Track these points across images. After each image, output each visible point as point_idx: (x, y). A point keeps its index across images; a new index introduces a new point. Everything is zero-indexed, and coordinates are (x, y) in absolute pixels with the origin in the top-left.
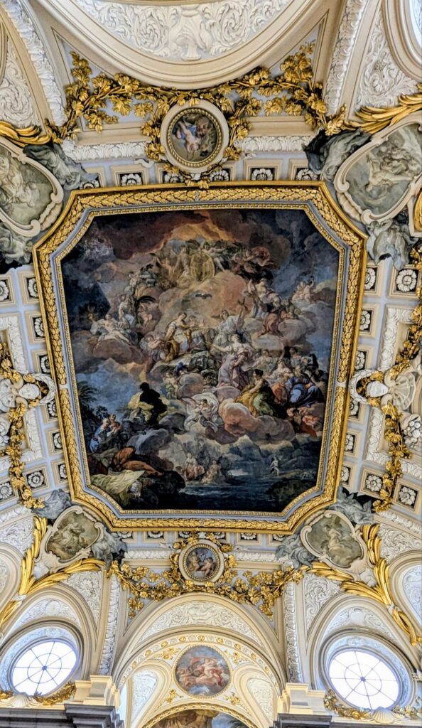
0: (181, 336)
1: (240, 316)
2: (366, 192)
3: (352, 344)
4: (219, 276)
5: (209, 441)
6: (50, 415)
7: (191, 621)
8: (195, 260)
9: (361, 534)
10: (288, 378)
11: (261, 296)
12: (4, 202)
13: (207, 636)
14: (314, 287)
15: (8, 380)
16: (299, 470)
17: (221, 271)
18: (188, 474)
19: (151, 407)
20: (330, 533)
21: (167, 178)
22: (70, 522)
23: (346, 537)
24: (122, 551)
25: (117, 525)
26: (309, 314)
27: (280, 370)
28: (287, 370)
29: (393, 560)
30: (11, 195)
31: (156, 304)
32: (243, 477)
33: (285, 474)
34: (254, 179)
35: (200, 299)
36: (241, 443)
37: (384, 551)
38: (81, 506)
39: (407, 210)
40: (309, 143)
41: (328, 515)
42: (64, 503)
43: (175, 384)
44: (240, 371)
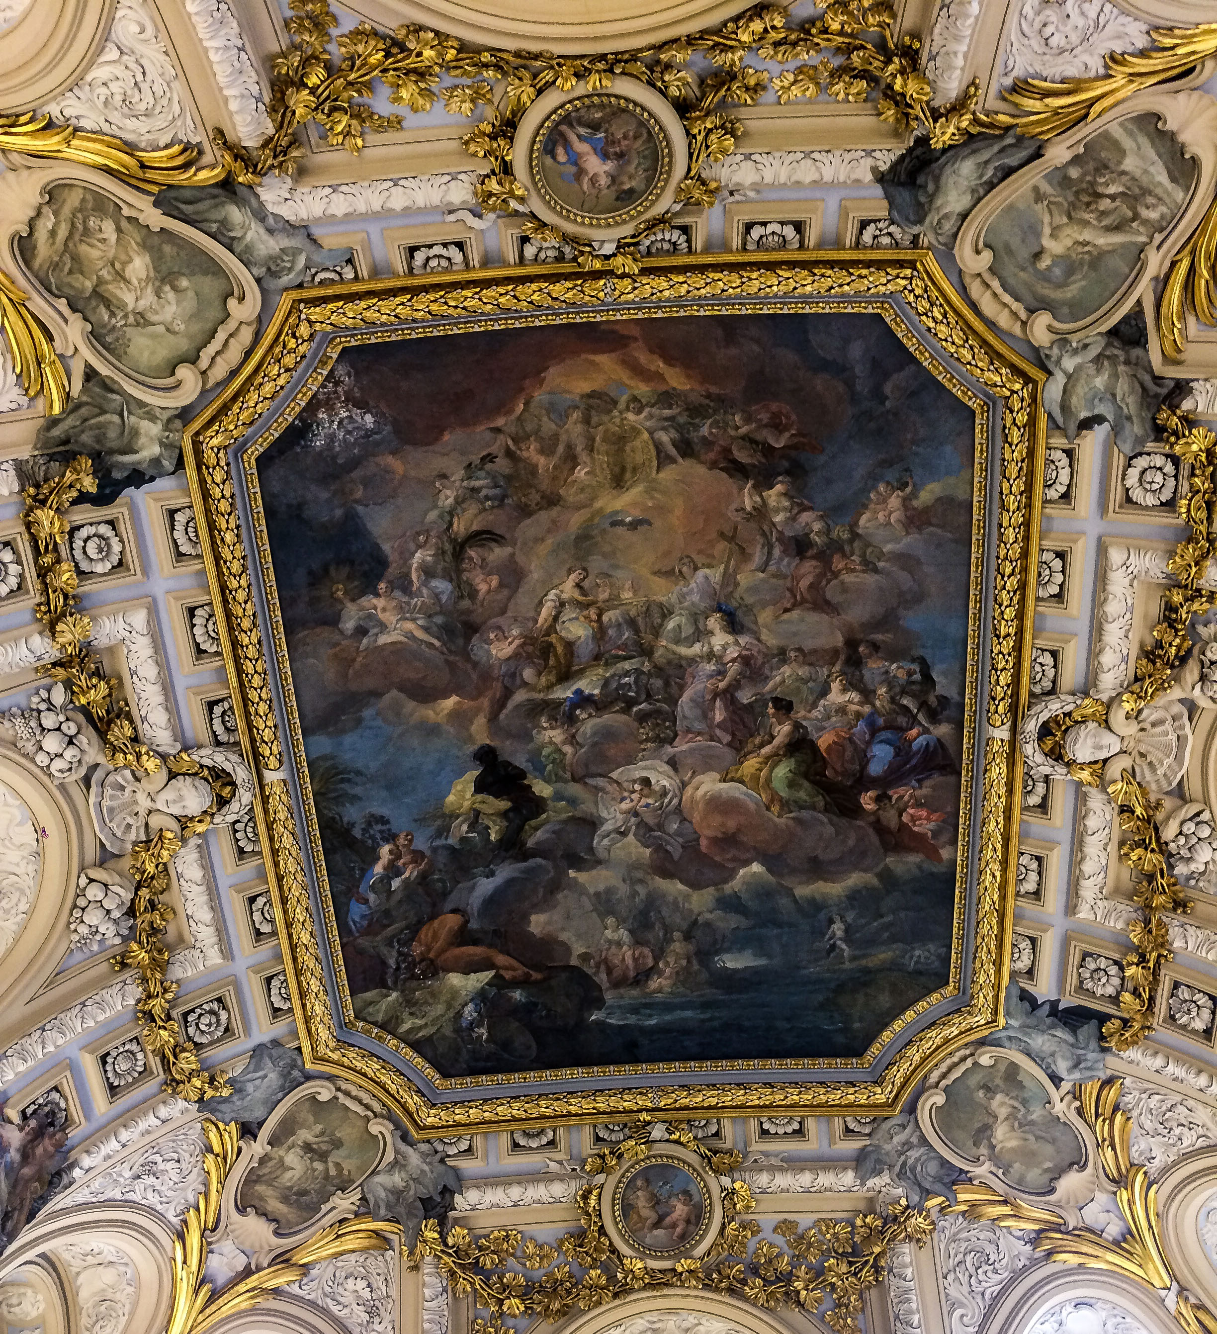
0: (576, 623)
1: (726, 569)
2: (1037, 271)
3: (1020, 632)
4: (668, 475)
5: (662, 884)
6: (241, 851)
9: (1077, 1104)
10: (858, 715)
11: (778, 518)
12: (104, 327)
14: (914, 495)
15: (127, 773)
16: (901, 945)
17: (673, 461)
18: (609, 972)
19: (504, 805)
20: (995, 1104)
21: (530, 251)
22: (302, 1125)
23: (1037, 1114)
24: (447, 1192)
25: (429, 1121)
26: (904, 560)
27: (836, 696)
28: (854, 696)
29: (1166, 1170)
30: (123, 307)
31: (509, 550)
32: (754, 971)
33: (864, 956)
34: (751, 247)
35: (620, 530)
36: (744, 883)
37: (1140, 1147)
38: (331, 1078)
39: (1141, 312)
40: (889, 164)
41: (985, 1060)
42: (285, 1075)
43: (564, 743)
44: (732, 703)
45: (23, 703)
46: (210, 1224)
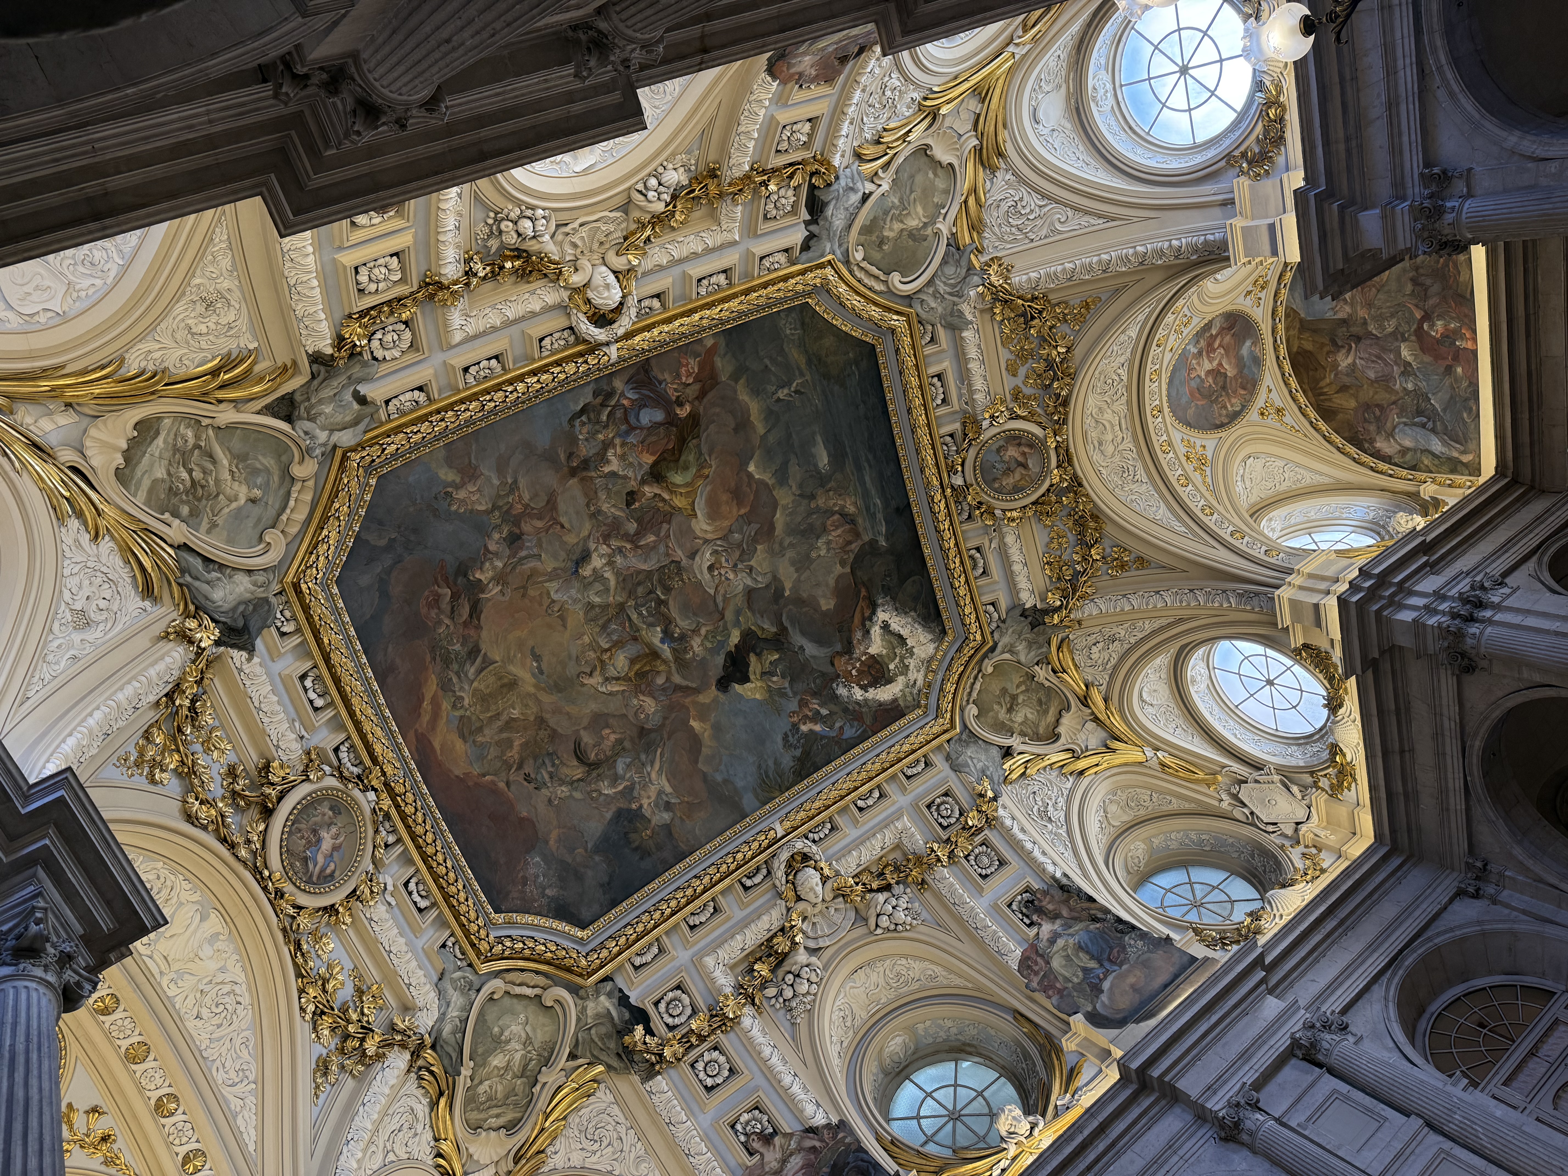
0: (616, 664)
1: (546, 581)
2: (263, 496)
3: (534, 373)
4: (496, 655)
5: (779, 529)
7: (1128, 444)
8: (488, 710)
10: (623, 445)
11: (499, 564)
12: (539, 1060)
13: (1149, 404)
14: (452, 484)
16: (785, 344)
17: (485, 654)
18: (849, 543)
19: (753, 658)
20: (892, 234)
21: (391, 839)
22: (996, 718)
23: (894, 200)
24: (1024, 614)
25: (978, 637)
26: (501, 467)
27: (614, 465)
28: (610, 453)
30: (524, 1057)
31: (582, 732)
32: (826, 442)
33: (798, 368)
34: (329, 700)
35: (544, 666)
36: (765, 472)
37: (905, 111)
38: (962, 710)
39: (267, 407)
40: (241, 653)
42: (967, 743)
43: (700, 635)
45: (782, 1012)
46: (1070, 755)
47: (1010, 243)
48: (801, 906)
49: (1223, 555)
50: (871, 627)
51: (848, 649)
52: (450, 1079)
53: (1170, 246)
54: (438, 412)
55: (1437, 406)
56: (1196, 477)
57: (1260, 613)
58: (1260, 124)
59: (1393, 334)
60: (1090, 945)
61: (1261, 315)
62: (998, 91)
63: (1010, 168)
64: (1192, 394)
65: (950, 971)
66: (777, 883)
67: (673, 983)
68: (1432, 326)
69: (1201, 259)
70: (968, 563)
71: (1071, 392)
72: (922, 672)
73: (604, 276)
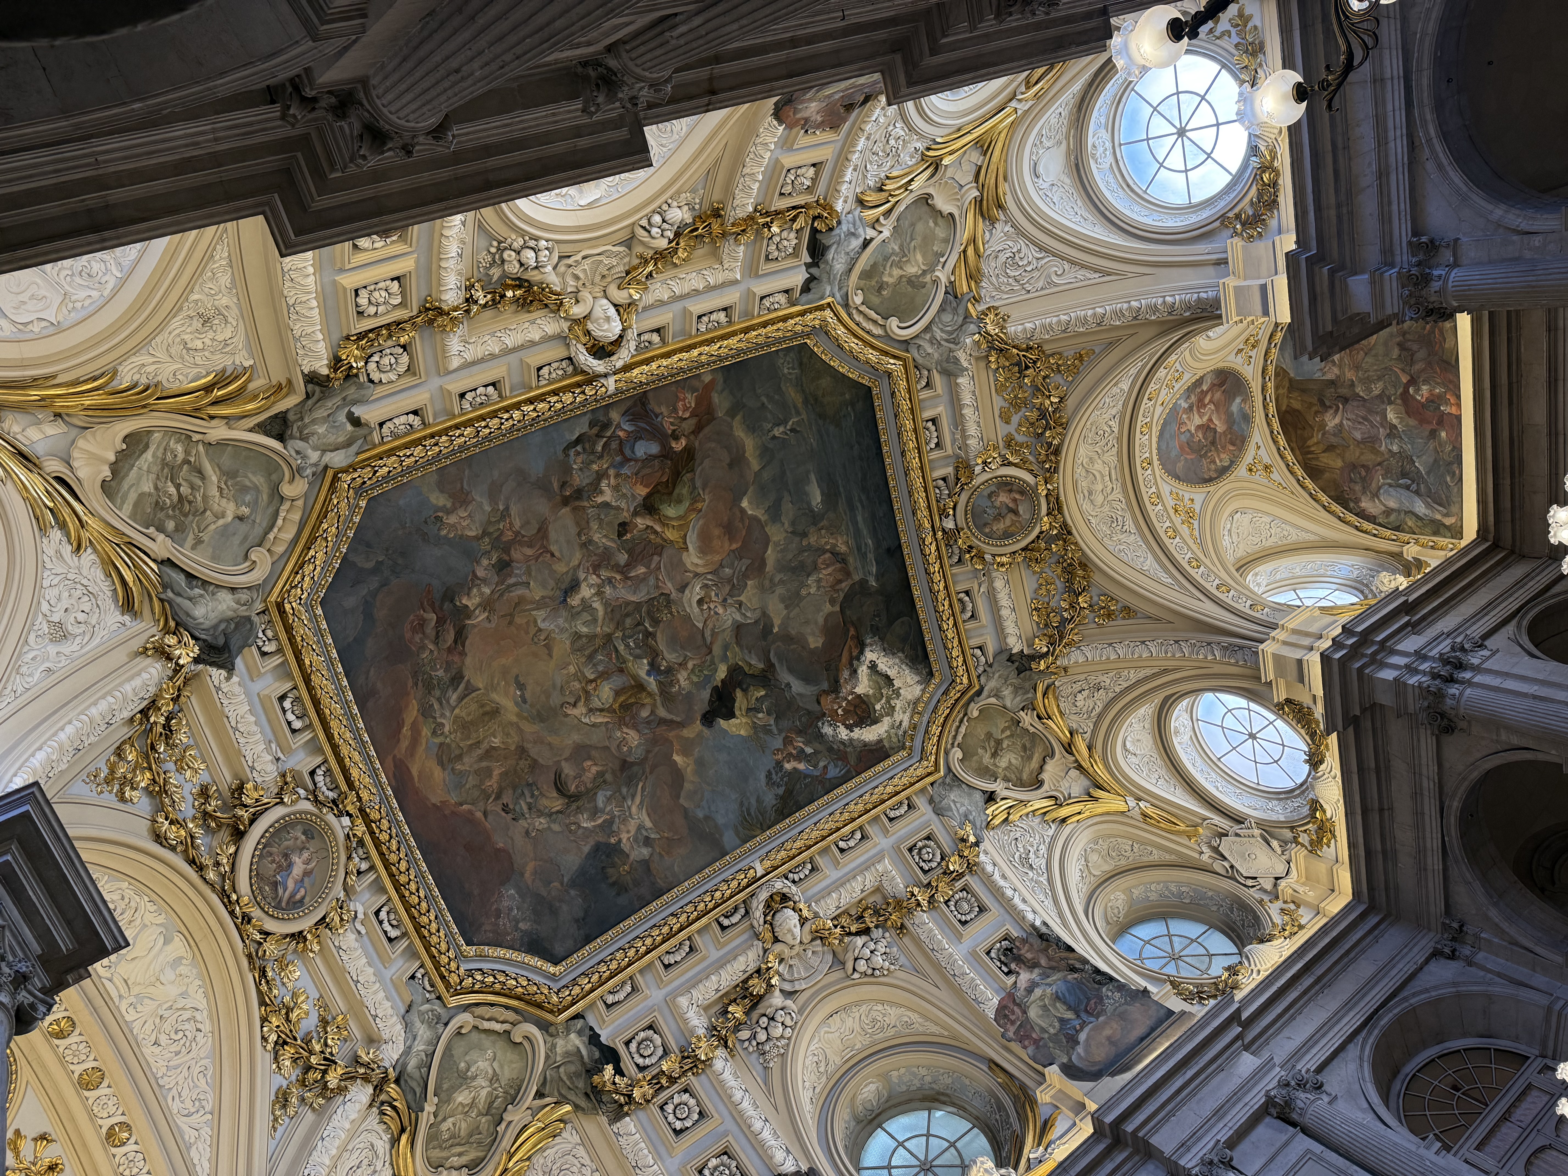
1: (534, 609)
2: (251, 514)
3: (530, 401)
4: (479, 682)
5: (770, 565)
6: (813, 870)
7: (1118, 494)
8: (469, 738)
9: (882, 220)
11: (487, 591)
12: (505, 1098)
13: (1139, 456)
14: (443, 509)
16: (782, 384)
17: (468, 681)
18: (840, 581)
19: (739, 694)
20: (891, 280)
21: (364, 866)
22: (981, 763)
23: (894, 247)
24: (1011, 659)
25: (965, 681)
26: (493, 494)
27: (607, 496)
28: (604, 484)
29: (923, 137)
30: (490, 1094)
31: (563, 764)
32: (820, 479)
33: (795, 407)
34: (307, 722)
35: (528, 695)
36: (758, 508)
37: (908, 160)
38: (947, 753)
39: (259, 425)
40: (221, 671)
41: (858, 300)
42: (951, 787)
43: (687, 669)
44: (629, 565)
45: (755, 1055)
46: (1053, 803)
47: (1007, 293)
48: (778, 947)
49: (1209, 608)
50: (858, 666)
51: (835, 688)
52: (413, 1115)
53: (1164, 302)
54: (432, 436)
55: (1421, 468)
56: (1184, 530)
57: (1244, 666)
58: (1254, 188)
59: (1380, 397)
60: (1067, 995)
61: (1251, 373)
62: (1000, 145)
63: (1009, 220)
64: (1181, 448)
65: (926, 1018)
66: (755, 924)
67: (645, 1022)
68: (1418, 390)
69: (1194, 316)
70: (957, 607)
71: (1063, 441)
72: (908, 714)
73: (604, 308)
